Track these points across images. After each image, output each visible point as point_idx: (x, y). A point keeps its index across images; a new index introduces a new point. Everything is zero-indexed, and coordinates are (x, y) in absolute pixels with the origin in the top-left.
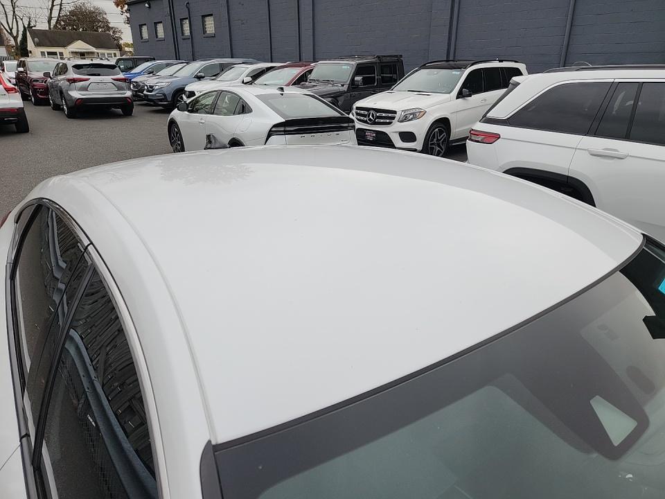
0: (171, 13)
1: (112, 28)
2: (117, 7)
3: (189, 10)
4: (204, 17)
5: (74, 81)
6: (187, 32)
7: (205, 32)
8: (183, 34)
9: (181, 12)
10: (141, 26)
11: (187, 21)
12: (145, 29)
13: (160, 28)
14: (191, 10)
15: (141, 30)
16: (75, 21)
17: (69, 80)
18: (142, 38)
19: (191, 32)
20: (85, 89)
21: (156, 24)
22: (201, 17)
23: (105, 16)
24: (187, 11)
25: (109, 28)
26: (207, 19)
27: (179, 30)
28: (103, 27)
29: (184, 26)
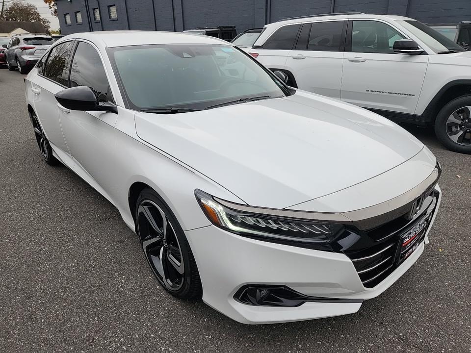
0: (86, 5)
1: (42, 19)
2: (46, 3)
3: (98, 2)
4: (109, 7)
5: (25, 49)
6: (98, 17)
7: (110, 17)
8: (95, 19)
9: (93, 4)
10: (65, 15)
11: (98, 10)
12: (68, 17)
13: (79, 16)
14: (100, 3)
15: (65, 18)
16: (13, 14)
17: (21, 48)
18: (66, 23)
19: (101, 18)
20: (33, 54)
21: (76, 13)
22: (107, 7)
23: (36, 11)
24: (97, 3)
25: (40, 20)
26: (111, 8)
27: (92, 16)
28: (36, 19)
29: (96, 13)
